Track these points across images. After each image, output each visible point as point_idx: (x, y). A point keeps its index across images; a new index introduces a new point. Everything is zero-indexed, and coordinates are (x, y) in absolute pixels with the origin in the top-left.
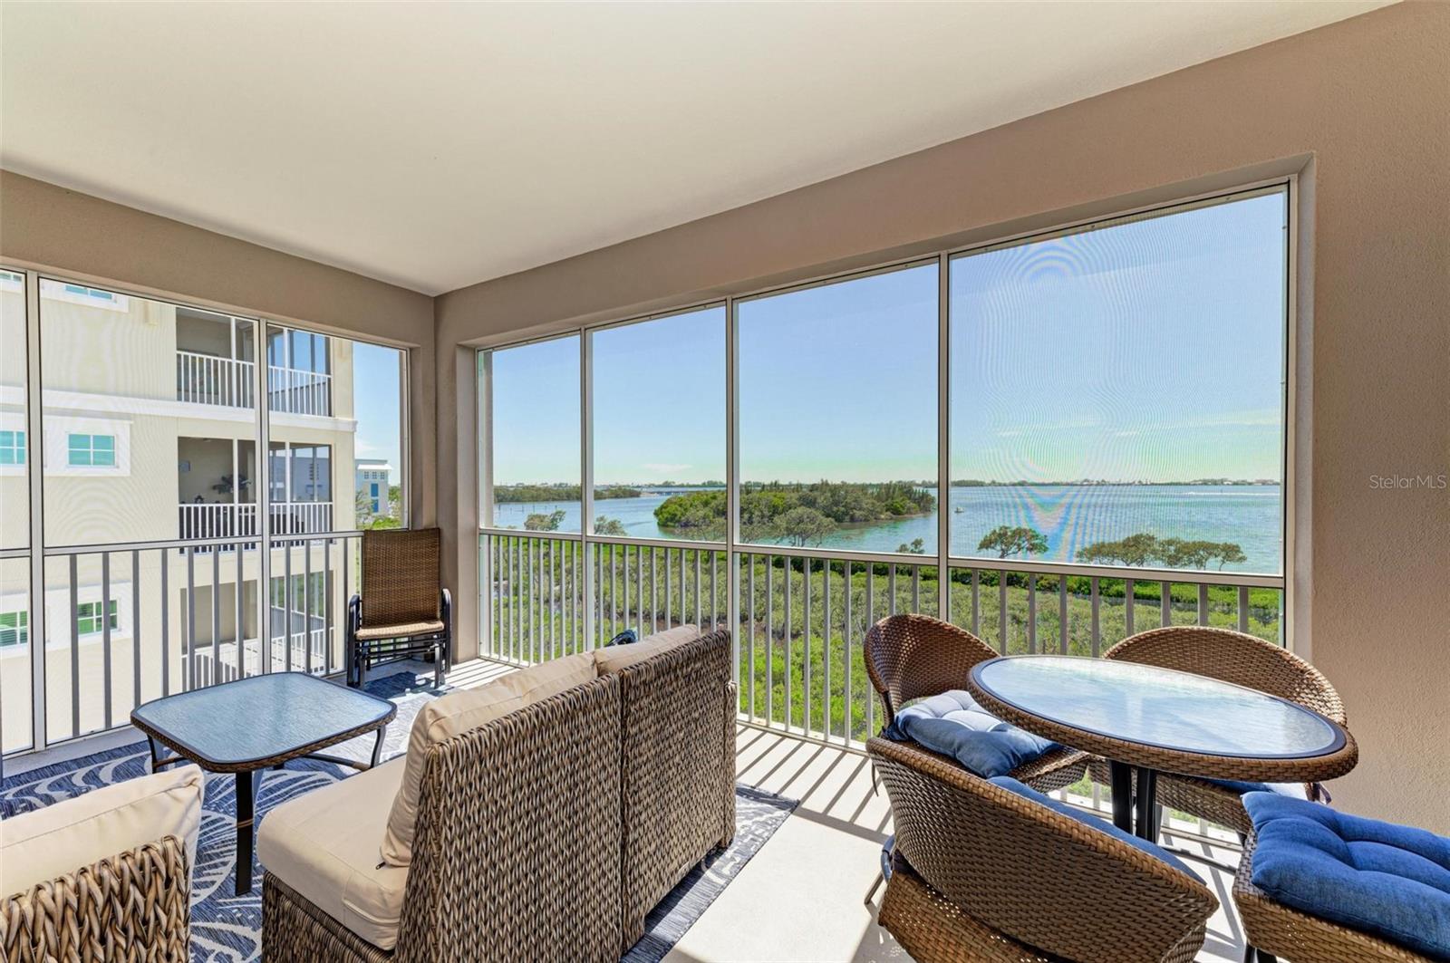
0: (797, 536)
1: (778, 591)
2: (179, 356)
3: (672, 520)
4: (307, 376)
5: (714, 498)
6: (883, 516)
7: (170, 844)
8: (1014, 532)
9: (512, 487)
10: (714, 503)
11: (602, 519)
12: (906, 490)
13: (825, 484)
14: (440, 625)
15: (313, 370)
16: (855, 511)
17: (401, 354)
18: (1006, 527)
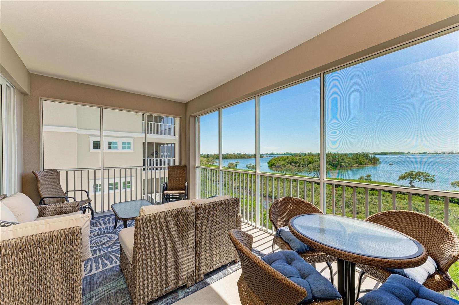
0: (317, 172)
1: (309, 190)
2: (143, 122)
3: (273, 165)
5: (288, 158)
6: (354, 166)
7: (78, 228)
8: (417, 173)
10: (287, 160)
11: (250, 164)
12: (365, 156)
14: (184, 192)
16: (342, 163)
18: (413, 171)
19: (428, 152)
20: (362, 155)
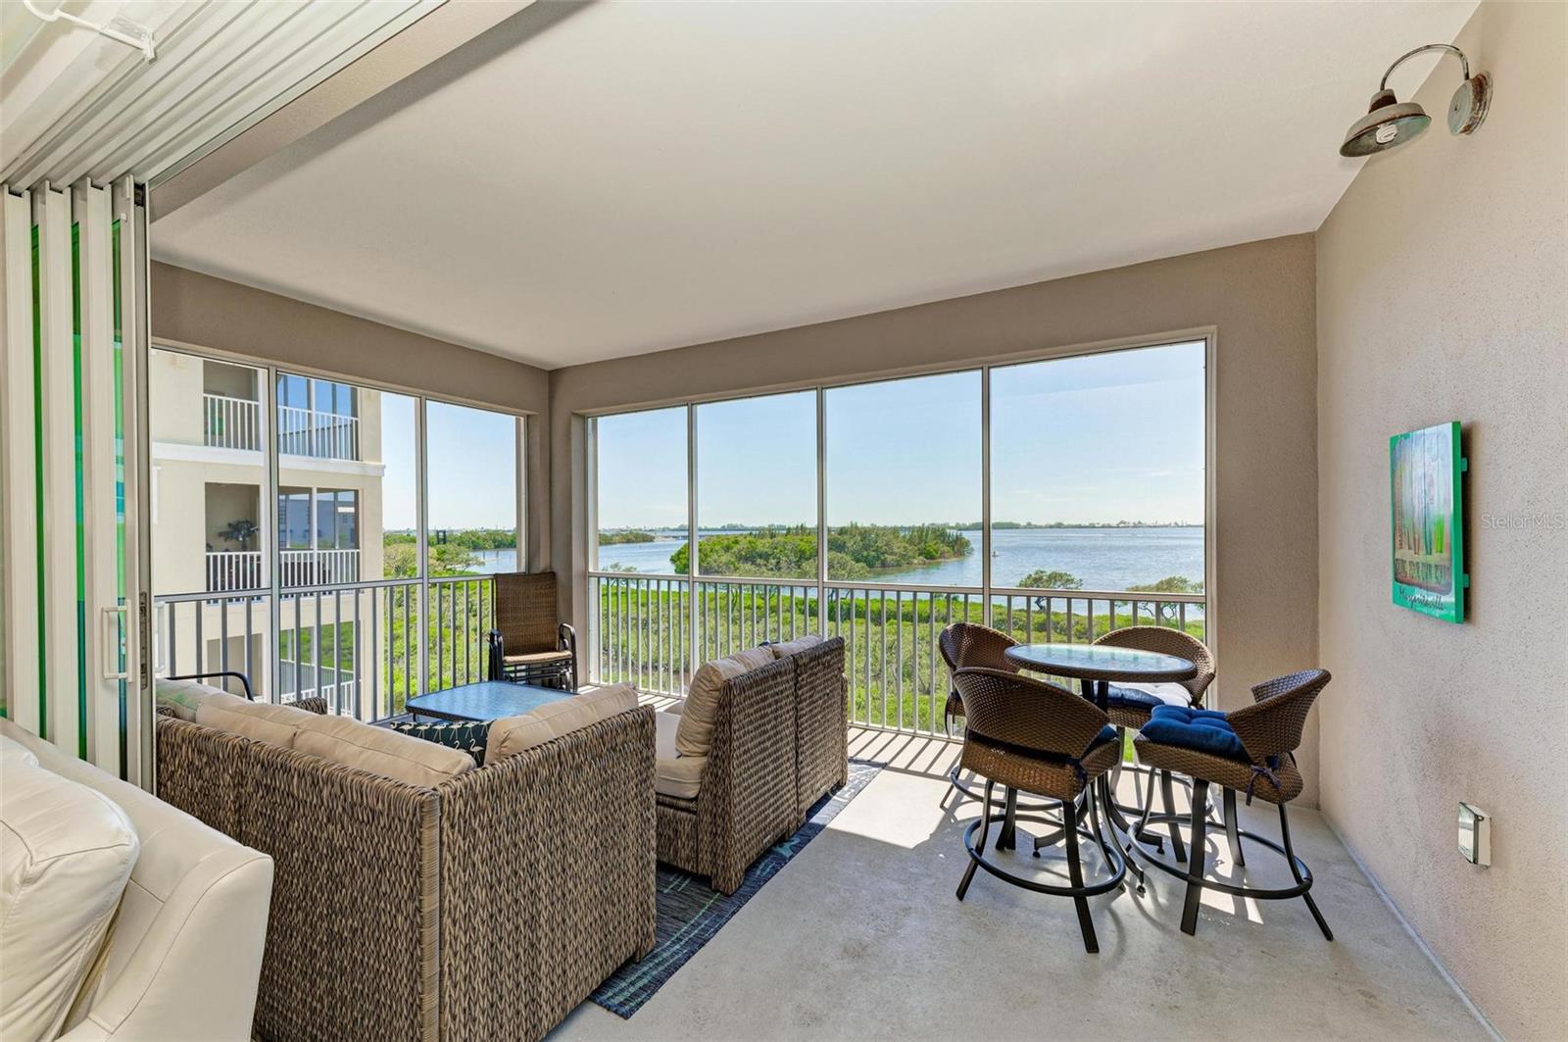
2: (206, 399)
4: (329, 417)
5: (736, 542)
6: (915, 561)
8: (1050, 576)
9: (509, 531)
10: (736, 548)
12: (940, 533)
13: (854, 527)
14: (568, 653)
15: (334, 412)
16: (886, 556)
17: (518, 421)
18: (1042, 572)
19: (1065, 523)
20: (933, 533)
